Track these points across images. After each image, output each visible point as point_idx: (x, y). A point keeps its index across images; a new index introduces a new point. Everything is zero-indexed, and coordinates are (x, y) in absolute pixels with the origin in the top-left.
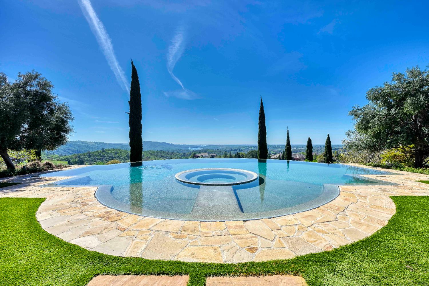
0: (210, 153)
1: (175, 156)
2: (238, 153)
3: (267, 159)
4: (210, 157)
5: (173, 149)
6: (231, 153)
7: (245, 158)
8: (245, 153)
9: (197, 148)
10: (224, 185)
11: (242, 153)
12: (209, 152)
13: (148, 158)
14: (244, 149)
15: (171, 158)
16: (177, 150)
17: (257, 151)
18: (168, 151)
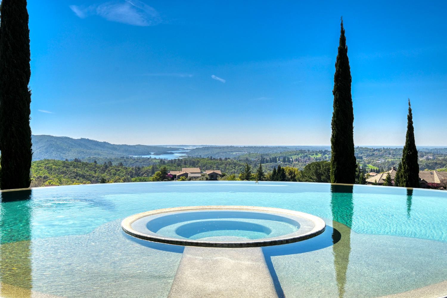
0: (207, 169)
1: (115, 174)
2: (279, 167)
3: (354, 185)
4: (207, 179)
5: (108, 158)
6: (261, 168)
7: (300, 181)
8: (298, 168)
9: (173, 153)
10: (241, 245)
11: (291, 168)
12: (204, 166)
13: (43, 181)
14: (294, 157)
15: (103, 181)
16: (117, 159)
17: (328, 165)
18: (95, 162)
